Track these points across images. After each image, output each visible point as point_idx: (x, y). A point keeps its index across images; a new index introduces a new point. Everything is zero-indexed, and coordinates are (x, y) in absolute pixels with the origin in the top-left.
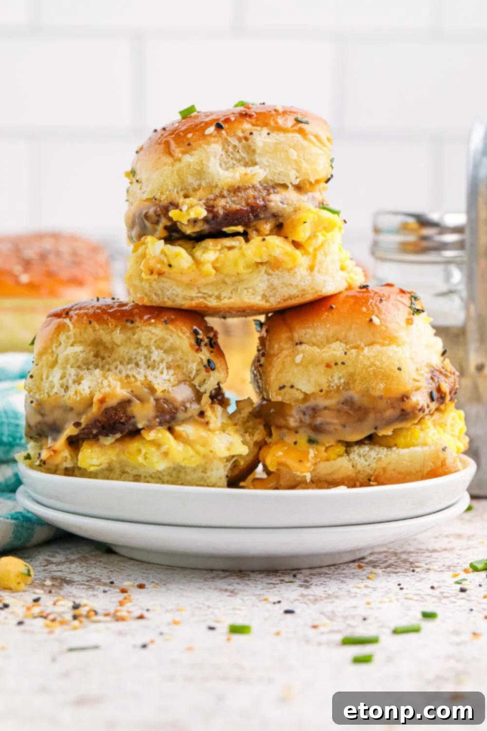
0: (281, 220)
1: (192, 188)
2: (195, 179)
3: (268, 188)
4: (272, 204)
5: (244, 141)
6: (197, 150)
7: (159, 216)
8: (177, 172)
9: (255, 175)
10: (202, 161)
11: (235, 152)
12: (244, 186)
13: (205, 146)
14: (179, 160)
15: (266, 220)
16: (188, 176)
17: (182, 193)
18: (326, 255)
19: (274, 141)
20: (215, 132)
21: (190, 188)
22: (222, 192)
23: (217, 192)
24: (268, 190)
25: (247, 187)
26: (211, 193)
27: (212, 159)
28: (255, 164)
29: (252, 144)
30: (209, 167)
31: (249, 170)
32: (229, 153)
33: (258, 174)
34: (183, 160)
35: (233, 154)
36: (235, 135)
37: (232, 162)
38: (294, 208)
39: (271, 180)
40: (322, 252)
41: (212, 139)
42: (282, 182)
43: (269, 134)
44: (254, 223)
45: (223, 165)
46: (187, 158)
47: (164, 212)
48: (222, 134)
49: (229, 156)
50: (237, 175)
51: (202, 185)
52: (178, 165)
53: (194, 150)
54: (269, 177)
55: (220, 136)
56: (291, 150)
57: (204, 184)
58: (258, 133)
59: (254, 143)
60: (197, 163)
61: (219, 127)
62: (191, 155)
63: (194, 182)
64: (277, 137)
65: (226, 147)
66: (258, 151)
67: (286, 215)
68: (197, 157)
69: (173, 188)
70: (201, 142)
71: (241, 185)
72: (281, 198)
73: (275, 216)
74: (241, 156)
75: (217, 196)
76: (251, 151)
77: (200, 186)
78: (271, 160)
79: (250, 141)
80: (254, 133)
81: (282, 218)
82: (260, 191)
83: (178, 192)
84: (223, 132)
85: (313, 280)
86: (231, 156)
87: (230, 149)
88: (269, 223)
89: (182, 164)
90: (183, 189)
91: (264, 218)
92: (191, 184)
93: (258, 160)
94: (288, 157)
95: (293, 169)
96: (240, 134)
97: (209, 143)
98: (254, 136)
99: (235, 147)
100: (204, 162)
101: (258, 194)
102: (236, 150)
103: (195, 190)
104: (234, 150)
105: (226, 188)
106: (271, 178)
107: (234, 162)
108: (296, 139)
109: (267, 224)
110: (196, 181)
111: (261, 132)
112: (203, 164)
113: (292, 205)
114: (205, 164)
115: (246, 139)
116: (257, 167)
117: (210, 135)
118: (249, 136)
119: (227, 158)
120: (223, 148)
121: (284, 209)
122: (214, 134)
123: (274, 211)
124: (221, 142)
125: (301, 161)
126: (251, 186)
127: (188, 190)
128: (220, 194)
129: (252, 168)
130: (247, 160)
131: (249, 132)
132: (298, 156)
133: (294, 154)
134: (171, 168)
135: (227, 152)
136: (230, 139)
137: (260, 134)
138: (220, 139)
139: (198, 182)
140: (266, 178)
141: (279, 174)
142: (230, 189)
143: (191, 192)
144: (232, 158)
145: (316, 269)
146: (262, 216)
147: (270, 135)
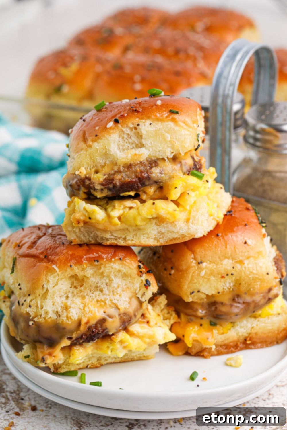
0: (161, 184)
1: (101, 165)
2: (102, 159)
3: (152, 163)
4: (154, 175)
5: (134, 130)
6: (102, 139)
7: (79, 186)
8: (89, 155)
9: (141, 155)
10: (106, 146)
11: (128, 138)
12: (135, 163)
13: (107, 136)
14: (90, 146)
15: (150, 185)
16: (97, 157)
17: (93, 170)
18: (197, 211)
19: (154, 129)
20: (114, 126)
21: (99, 165)
22: (119, 168)
23: (116, 168)
24: (151, 164)
25: (136, 163)
26: (112, 169)
27: (112, 145)
28: (142, 146)
29: (139, 132)
30: (111, 151)
31: (138, 151)
32: (124, 139)
33: (144, 154)
34: (92, 146)
35: (127, 139)
36: (127, 126)
37: (126, 145)
38: (169, 176)
39: (154, 156)
40: (195, 209)
41: (112, 131)
42: (161, 157)
43: (150, 124)
44: (142, 189)
45: (121, 147)
46: (96, 145)
47: (82, 183)
48: (118, 127)
49: (125, 141)
50: (129, 156)
51: (107, 163)
52: (90, 150)
53: (100, 139)
54: (152, 154)
55: (117, 128)
56: (167, 134)
57: (108, 162)
58: (143, 124)
59: (141, 131)
60: (102, 148)
61: (116, 121)
62: (98, 143)
63: (101, 161)
64: (157, 126)
65: (122, 135)
66: (143, 137)
67: (164, 181)
68: (102, 144)
69: (87, 166)
70: (103, 133)
71: (132, 162)
72: (160, 170)
73: (156, 182)
74: (133, 140)
75: (116, 172)
76: (139, 136)
77: (105, 163)
78: (153, 143)
79: (138, 130)
80: (141, 124)
81: (162, 183)
82: (145, 166)
83: (90, 169)
84: (119, 125)
85: (189, 229)
86: (126, 141)
87: (125, 136)
88: (153, 187)
89: (92, 150)
90: (95, 166)
91: (148, 185)
92: (100, 163)
93: (144, 142)
94: (165, 139)
95: (168, 147)
96: (131, 126)
97: (109, 134)
98: (140, 127)
99: (128, 134)
100: (107, 147)
101: (144, 168)
102: (129, 137)
103: (103, 167)
104: (128, 137)
105: (122, 165)
106: (154, 155)
107: (128, 145)
108: (169, 126)
109: (151, 188)
110: (102, 160)
111: (145, 124)
112: (106, 149)
113: (167, 174)
114: (108, 149)
115: (136, 128)
116: (143, 149)
117: (110, 128)
118: (137, 127)
119: (123, 143)
120: (120, 136)
121: (162, 177)
122: (113, 127)
123: (156, 179)
124: (118, 132)
125: (174, 141)
126: (139, 162)
127: (98, 167)
128: (118, 170)
129: (140, 149)
130: (137, 143)
131: (137, 124)
132: (171, 138)
133: (168, 137)
134: (85, 152)
135: (123, 138)
136: (124, 130)
137: (145, 125)
138: (117, 130)
139: (104, 161)
140: (150, 155)
141: (159, 151)
142: (125, 166)
143: (100, 168)
144: (127, 142)
145: (191, 221)
146: (147, 183)
147: (152, 125)
